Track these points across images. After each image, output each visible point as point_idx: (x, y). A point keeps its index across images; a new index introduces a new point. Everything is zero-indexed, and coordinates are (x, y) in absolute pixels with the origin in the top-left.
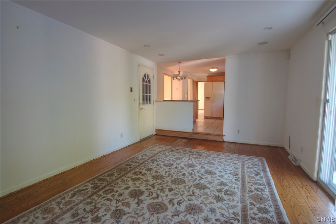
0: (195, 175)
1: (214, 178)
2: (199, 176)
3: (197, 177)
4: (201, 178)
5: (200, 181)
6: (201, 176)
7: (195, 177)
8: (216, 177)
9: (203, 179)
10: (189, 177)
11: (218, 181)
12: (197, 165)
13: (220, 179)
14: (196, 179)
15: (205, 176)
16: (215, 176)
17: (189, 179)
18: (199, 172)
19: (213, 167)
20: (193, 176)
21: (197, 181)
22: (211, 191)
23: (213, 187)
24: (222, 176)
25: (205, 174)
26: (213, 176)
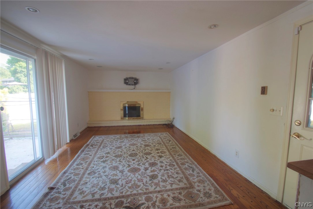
0: (125, 162)
1: (110, 164)
2: (122, 162)
3: (123, 161)
4: (120, 161)
5: (120, 159)
6: (121, 163)
7: (125, 160)
8: (108, 166)
9: (119, 160)
10: (129, 159)
11: (107, 163)
12: (129, 174)
13: (106, 165)
14: (123, 159)
15: (117, 163)
16: (110, 166)
17: (128, 158)
18: (123, 165)
19: (111, 175)
20: (126, 161)
21: (122, 158)
22: (112, 155)
23: (111, 158)
24: (104, 168)
25: (117, 165)
26: (111, 166)
